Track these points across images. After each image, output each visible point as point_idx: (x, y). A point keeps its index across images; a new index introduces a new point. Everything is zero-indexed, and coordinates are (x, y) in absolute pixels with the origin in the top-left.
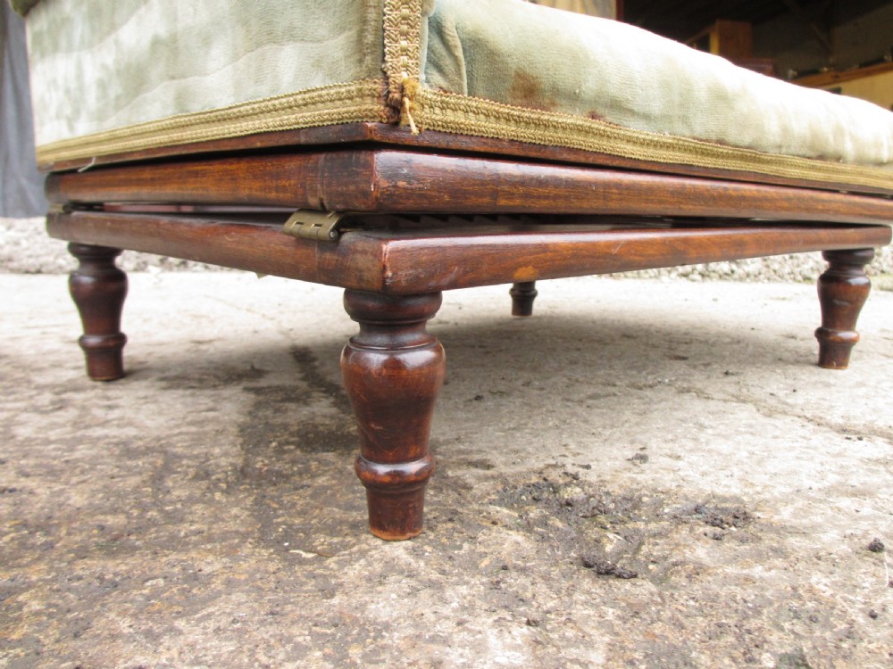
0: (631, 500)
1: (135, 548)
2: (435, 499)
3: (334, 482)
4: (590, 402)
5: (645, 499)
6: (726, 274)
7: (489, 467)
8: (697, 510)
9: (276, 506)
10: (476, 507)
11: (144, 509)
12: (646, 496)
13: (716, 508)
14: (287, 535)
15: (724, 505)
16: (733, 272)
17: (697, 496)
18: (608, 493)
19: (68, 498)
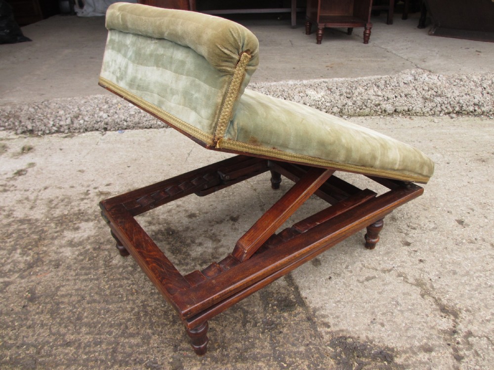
0: (364, 346)
1: (247, 359)
2: (314, 342)
3: (289, 332)
4: (366, 283)
5: (368, 347)
6: (472, 112)
7: (329, 327)
8: (381, 352)
9: (275, 341)
10: (324, 347)
11: (245, 341)
12: (369, 345)
13: (386, 353)
14: (279, 356)
15: (388, 352)
16: (475, 110)
17: (382, 347)
18: (359, 342)
19: (225, 334)
